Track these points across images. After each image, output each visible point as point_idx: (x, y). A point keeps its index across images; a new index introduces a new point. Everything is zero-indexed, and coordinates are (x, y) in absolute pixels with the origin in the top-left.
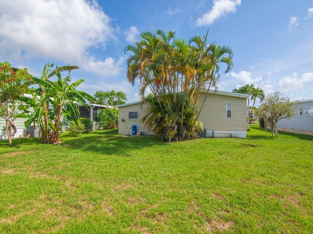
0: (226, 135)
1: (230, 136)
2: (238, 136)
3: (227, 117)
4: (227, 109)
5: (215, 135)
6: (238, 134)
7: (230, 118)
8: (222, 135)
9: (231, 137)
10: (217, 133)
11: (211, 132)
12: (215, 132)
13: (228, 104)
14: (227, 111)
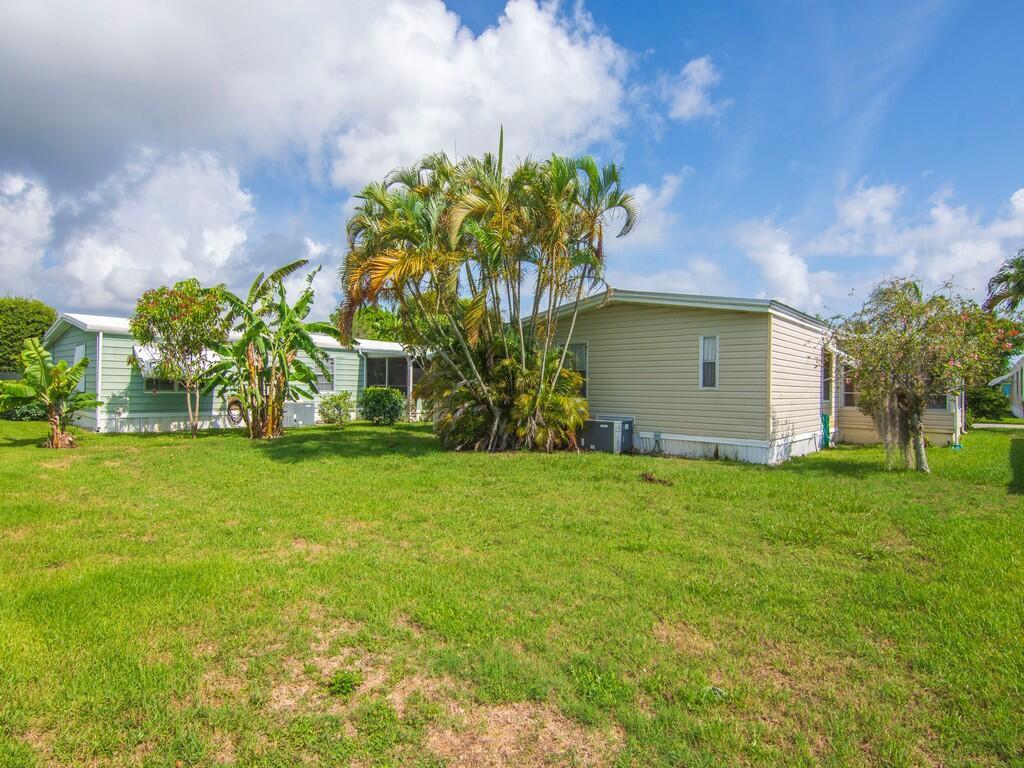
0: (699, 451)
1: (712, 454)
2: (741, 457)
3: (704, 385)
4: (701, 358)
5: (666, 448)
6: (740, 449)
7: (713, 388)
8: (687, 449)
9: (716, 456)
10: (673, 440)
11: (651, 435)
12: (663, 436)
13: (705, 338)
14: (704, 364)
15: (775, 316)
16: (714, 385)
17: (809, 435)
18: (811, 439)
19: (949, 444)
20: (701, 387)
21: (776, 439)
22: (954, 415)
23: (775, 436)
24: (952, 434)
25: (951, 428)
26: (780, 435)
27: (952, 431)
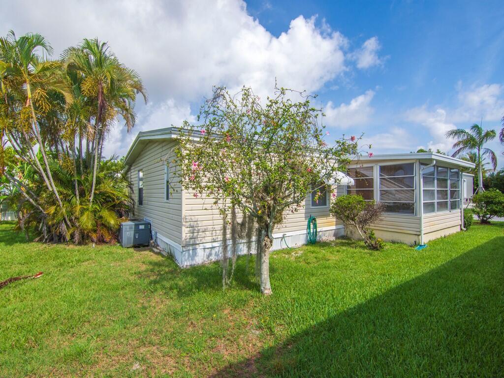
4: (166, 178)
12: (158, 235)
14: (167, 182)
16: (169, 199)
19: (416, 244)
20: (165, 200)
21: (198, 244)
22: (420, 219)
23: (195, 241)
24: (419, 235)
25: (418, 230)
26: (209, 239)
27: (418, 233)
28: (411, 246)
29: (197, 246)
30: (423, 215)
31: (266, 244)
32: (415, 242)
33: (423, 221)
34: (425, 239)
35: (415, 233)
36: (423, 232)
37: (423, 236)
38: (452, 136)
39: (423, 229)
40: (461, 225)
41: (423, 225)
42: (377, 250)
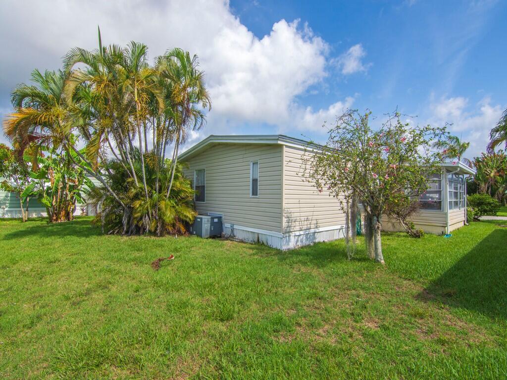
0: (251, 237)
1: (256, 240)
2: (269, 243)
3: (253, 194)
4: (252, 177)
5: (236, 234)
7: (257, 197)
8: (245, 236)
9: (258, 241)
10: (239, 230)
11: (229, 226)
12: (235, 227)
13: (253, 164)
14: (253, 180)
15: (287, 146)
16: (257, 195)
17: (339, 227)
18: (340, 229)
19: (443, 234)
20: (251, 196)
21: (292, 232)
22: (446, 214)
23: (290, 229)
24: (445, 227)
25: (445, 223)
26: (298, 228)
27: (445, 225)
28: (439, 236)
29: (291, 233)
30: (449, 211)
31: (378, 227)
32: (443, 232)
33: (449, 215)
34: (450, 229)
35: (442, 225)
36: (449, 224)
37: (449, 227)
38: (436, 147)
39: (449, 221)
40: (464, 221)
41: (449, 219)
42: (419, 237)
